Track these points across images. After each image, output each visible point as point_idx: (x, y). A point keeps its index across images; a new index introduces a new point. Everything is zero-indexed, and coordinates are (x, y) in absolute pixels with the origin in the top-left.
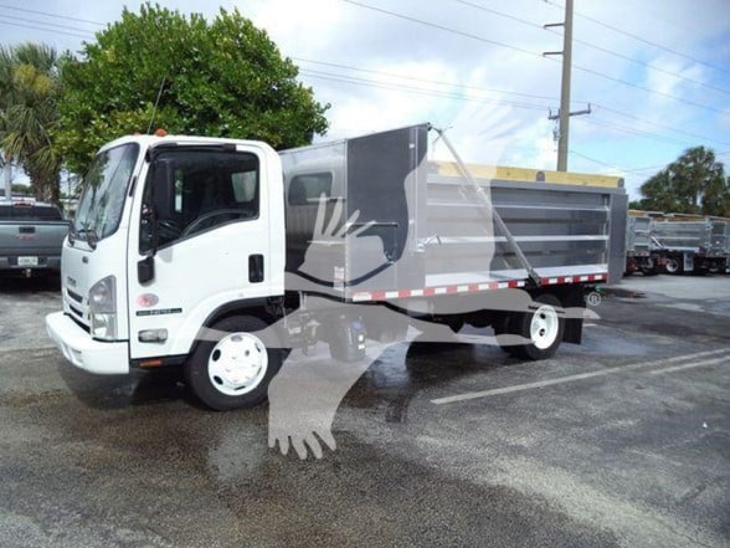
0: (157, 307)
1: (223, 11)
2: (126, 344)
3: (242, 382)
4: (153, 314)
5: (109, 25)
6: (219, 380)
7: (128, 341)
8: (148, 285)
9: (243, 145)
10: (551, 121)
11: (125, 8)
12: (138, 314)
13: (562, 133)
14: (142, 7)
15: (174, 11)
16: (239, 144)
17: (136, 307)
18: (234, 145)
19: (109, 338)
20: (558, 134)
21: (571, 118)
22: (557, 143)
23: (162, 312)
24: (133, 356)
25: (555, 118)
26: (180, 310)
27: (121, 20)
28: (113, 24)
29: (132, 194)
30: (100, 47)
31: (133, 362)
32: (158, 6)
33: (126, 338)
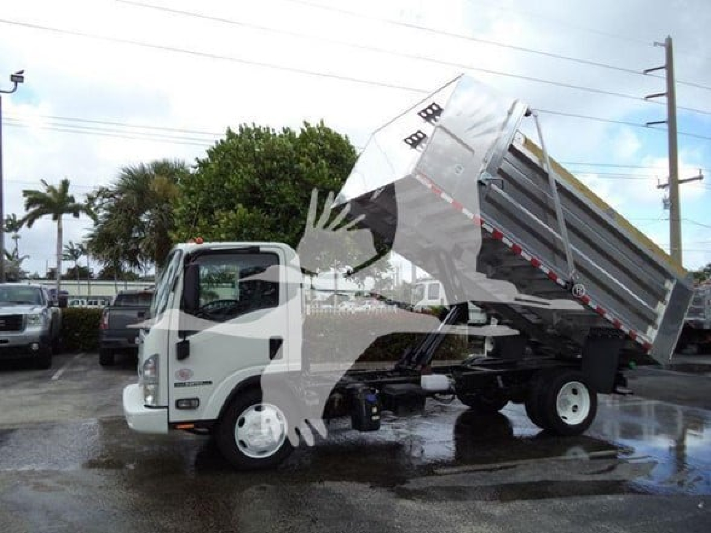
0: (191, 380)
1: (306, 124)
2: (166, 410)
3: (263, 446)
4: (188, 386)
5: (217, 142)
6: (243, 444)
7: (168, 407)
8: (184, 361)
9: (265, 246)
10: (661, 189)
11: (228, 128)
12: (176, 385)
13: (671, 201)
14: (241, 127)
15: (265, 127)
16: (262, 246)
17: (174, 380)
18: (257, 248)
19: (154, 405)
20: (668, 203)
21: (681, 186)
22: (668, 212)
23: (195, 384)
24: (172, 420)
25: (663, 186)
26: (210, 383)
27: (225, 138)
28: (219, 142)
29: (174, 289)
30: (210, 161)
31: (172, 426)
32: (254, 125)
33: (166, 404)
